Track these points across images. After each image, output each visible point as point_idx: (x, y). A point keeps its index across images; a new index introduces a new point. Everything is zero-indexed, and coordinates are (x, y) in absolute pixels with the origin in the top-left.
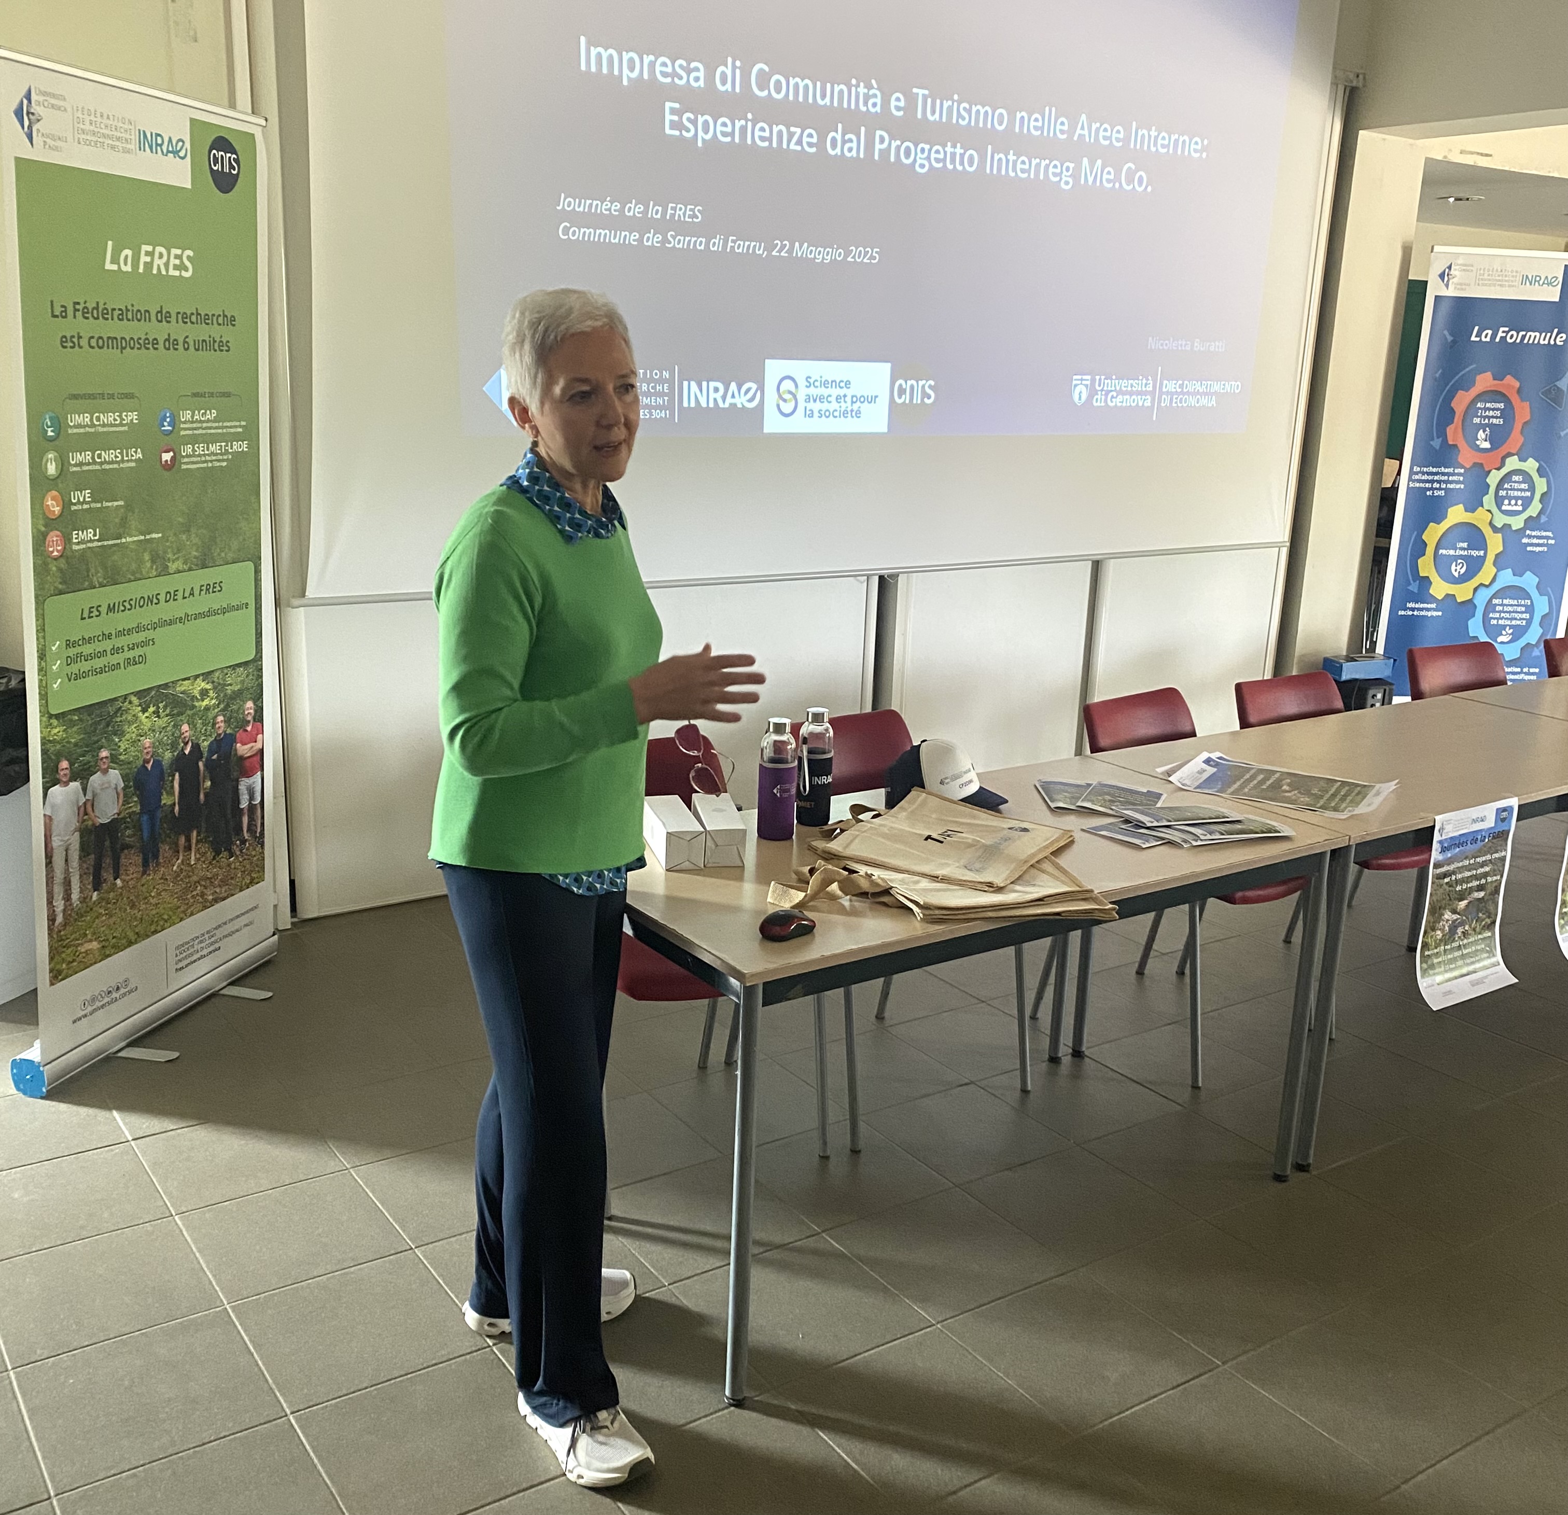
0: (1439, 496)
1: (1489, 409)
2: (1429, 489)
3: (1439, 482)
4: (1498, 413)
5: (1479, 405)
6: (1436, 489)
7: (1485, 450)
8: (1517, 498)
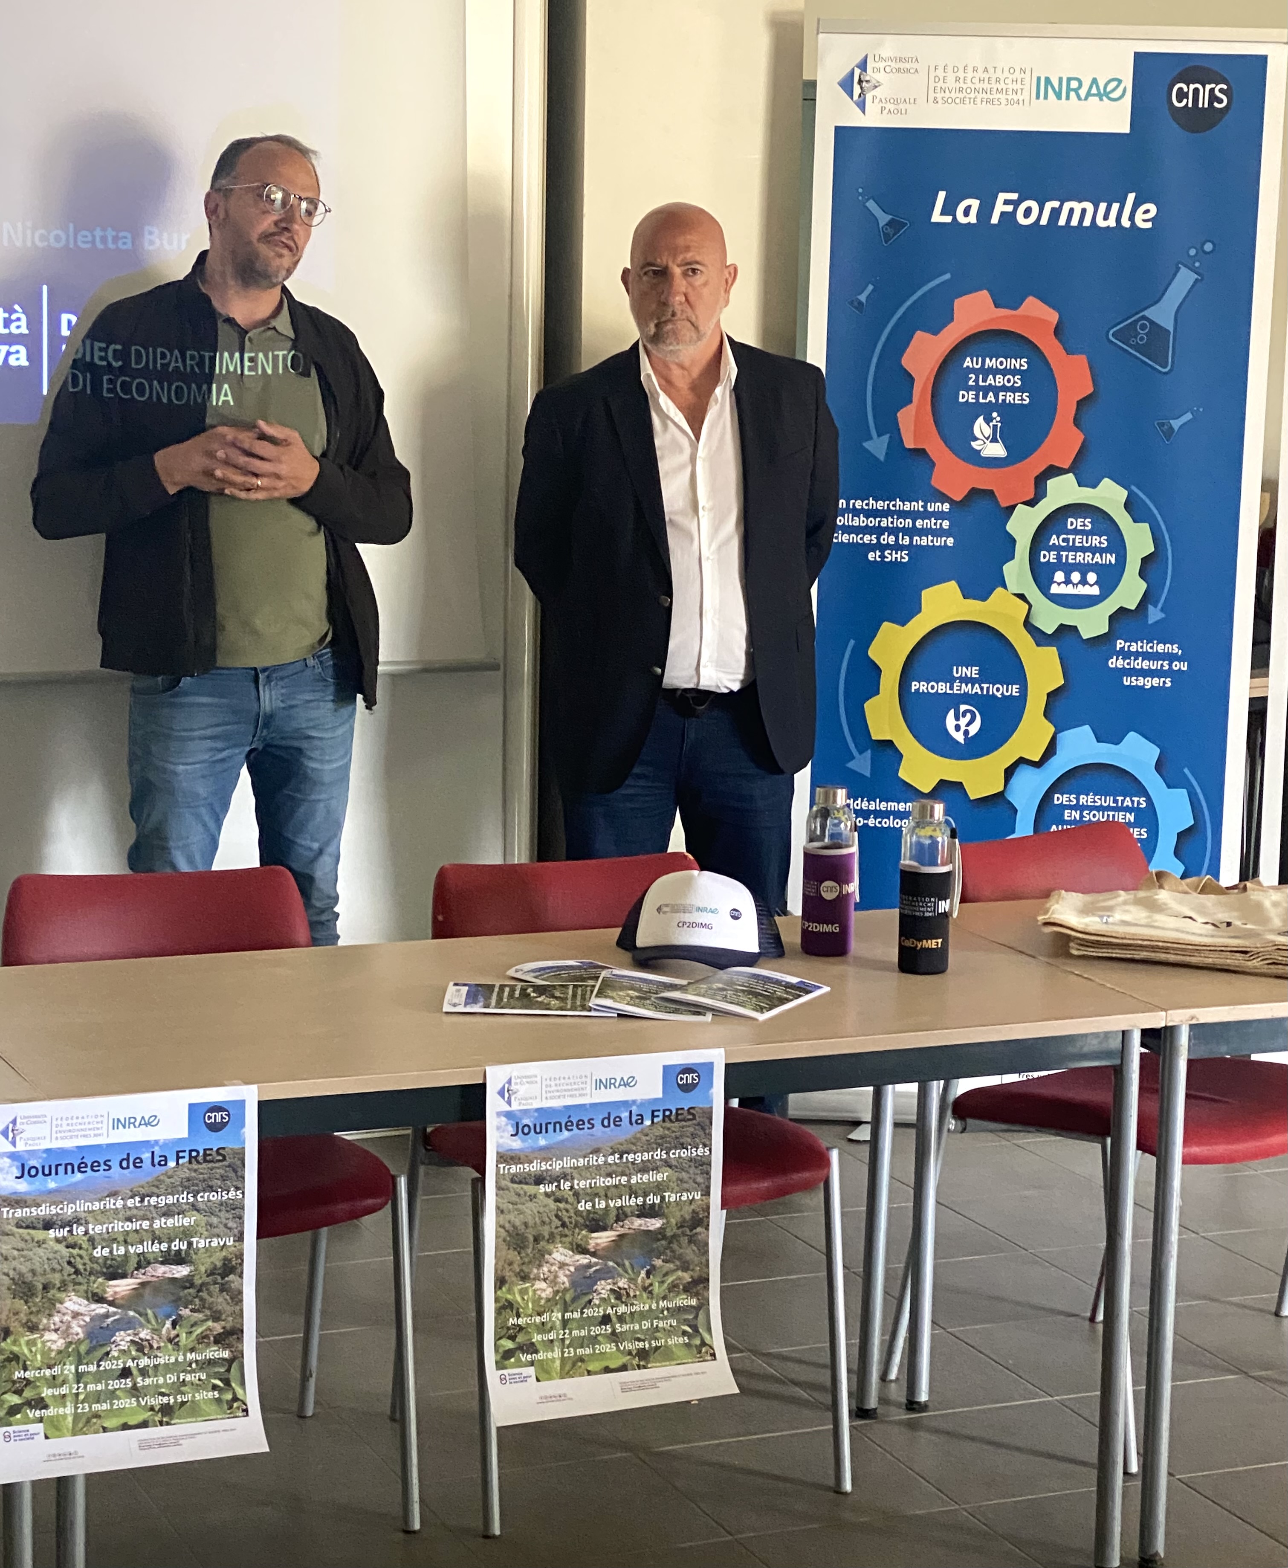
0: (895, 564)
1: (995, 372)
2: (871, 548)
3: (894, 531)
4: (1017, 381)
5: (968, 363)
6: (888, 546)
7: (993, 462)
8: (1084, 569)
